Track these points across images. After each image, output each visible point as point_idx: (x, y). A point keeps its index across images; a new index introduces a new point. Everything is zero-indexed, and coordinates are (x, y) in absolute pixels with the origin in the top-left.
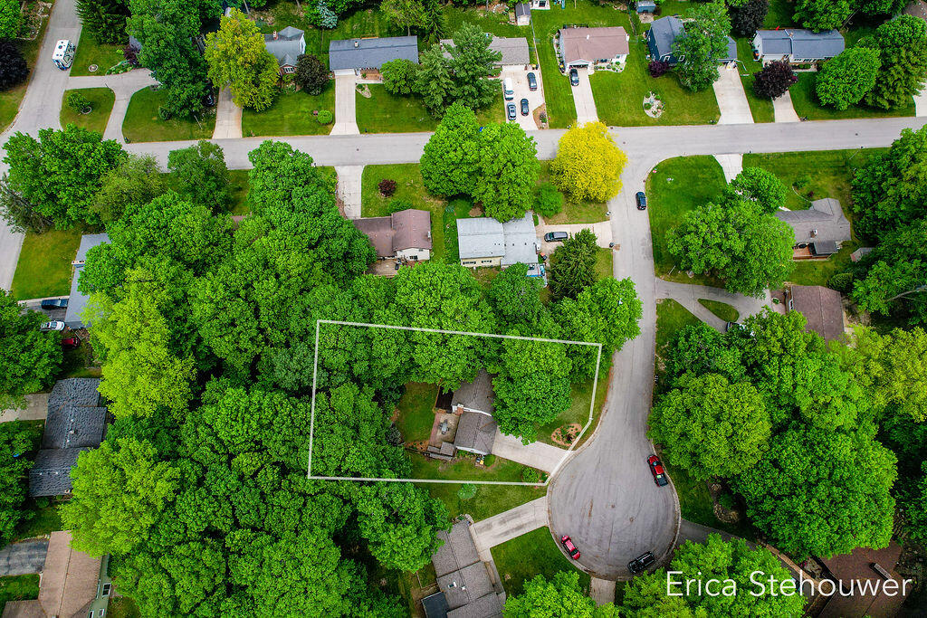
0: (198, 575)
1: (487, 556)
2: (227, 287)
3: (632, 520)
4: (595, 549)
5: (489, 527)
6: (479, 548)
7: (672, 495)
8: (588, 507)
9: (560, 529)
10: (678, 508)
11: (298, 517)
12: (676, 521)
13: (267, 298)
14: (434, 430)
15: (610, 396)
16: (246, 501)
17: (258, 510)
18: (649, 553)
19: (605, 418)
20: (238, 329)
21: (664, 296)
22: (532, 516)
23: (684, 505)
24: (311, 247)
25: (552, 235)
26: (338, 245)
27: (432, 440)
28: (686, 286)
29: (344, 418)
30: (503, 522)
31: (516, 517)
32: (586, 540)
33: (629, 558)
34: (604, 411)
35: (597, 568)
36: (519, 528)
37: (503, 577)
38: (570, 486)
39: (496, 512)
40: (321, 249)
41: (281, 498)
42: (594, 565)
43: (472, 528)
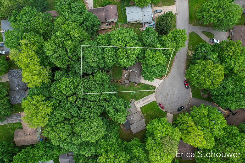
0: (64, 132)
1: (139, 110)
2: (55, 44)
3: (178, 98)
4: (168, 106)
5: (140, 102)
6: (137, 108)
7: (190, 91)
8: (166, 95)
9: (159, 101)
10: (191, 94)
11: (89, 114)
12: (190, 98)
13: (69, 47)
14: (123, 76)
15: (173, 63)
16: (74, 111)
17: (78, 112)
18: (182, 107)
19: (172, 70)
20: (62, 58)
21: (191, 31)
22: (151, 98)
23: (193, 93)
24: (80, 25)
25: (157, 11)
26: (89, 23)
27: (122, 79)
28: (198, 27)
29: (99, 82)
30: (143, 100)
31: (147, 99)
32: (166, 104)
33: (177, 108)
34: (172, 68)
35: (168, 111)
36: (148, 102)
37: (143, 114)
38: (162, 90)
39: (141, 98)
40: (84, 25)
41: (84, 109)
42: (168, 110)
43: (135, 103)
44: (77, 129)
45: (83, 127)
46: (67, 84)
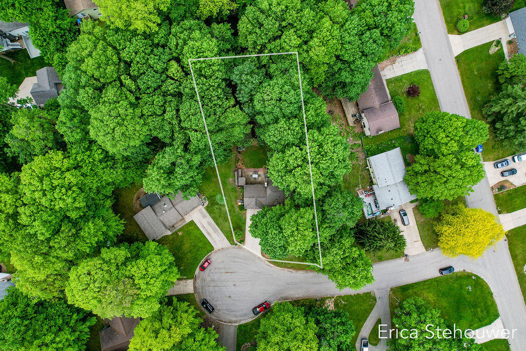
1: (188, 219)
3: (230, 297)
4: (208, 279)
5: (204, 217)
6: (191, 213)
8: (231, 271)
10: (243, 322)
12: (235, 322)
14: (252, 169)
18: (213, 309)
19: (287, 272)
21: (377, 296)
22: (217, 238)
23: (246, 325)
25: (405, 215)
27: (245, 170)
30: (209, 224)
31: (213, 229)
32: (212, 273)
35: (198, 281)
36: (208, 233)
37: (179, 230)
39: (213, 218)
43: (201, 207)
44: (110, 93)
45: (118, 105)
46: (203, 52)
